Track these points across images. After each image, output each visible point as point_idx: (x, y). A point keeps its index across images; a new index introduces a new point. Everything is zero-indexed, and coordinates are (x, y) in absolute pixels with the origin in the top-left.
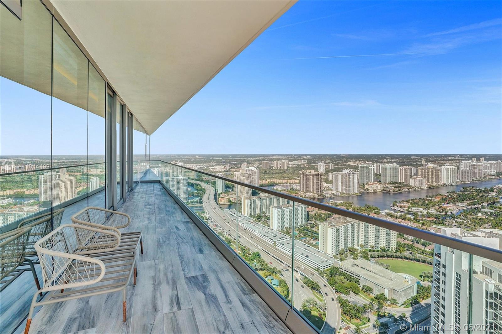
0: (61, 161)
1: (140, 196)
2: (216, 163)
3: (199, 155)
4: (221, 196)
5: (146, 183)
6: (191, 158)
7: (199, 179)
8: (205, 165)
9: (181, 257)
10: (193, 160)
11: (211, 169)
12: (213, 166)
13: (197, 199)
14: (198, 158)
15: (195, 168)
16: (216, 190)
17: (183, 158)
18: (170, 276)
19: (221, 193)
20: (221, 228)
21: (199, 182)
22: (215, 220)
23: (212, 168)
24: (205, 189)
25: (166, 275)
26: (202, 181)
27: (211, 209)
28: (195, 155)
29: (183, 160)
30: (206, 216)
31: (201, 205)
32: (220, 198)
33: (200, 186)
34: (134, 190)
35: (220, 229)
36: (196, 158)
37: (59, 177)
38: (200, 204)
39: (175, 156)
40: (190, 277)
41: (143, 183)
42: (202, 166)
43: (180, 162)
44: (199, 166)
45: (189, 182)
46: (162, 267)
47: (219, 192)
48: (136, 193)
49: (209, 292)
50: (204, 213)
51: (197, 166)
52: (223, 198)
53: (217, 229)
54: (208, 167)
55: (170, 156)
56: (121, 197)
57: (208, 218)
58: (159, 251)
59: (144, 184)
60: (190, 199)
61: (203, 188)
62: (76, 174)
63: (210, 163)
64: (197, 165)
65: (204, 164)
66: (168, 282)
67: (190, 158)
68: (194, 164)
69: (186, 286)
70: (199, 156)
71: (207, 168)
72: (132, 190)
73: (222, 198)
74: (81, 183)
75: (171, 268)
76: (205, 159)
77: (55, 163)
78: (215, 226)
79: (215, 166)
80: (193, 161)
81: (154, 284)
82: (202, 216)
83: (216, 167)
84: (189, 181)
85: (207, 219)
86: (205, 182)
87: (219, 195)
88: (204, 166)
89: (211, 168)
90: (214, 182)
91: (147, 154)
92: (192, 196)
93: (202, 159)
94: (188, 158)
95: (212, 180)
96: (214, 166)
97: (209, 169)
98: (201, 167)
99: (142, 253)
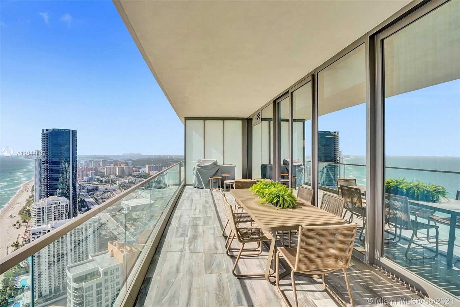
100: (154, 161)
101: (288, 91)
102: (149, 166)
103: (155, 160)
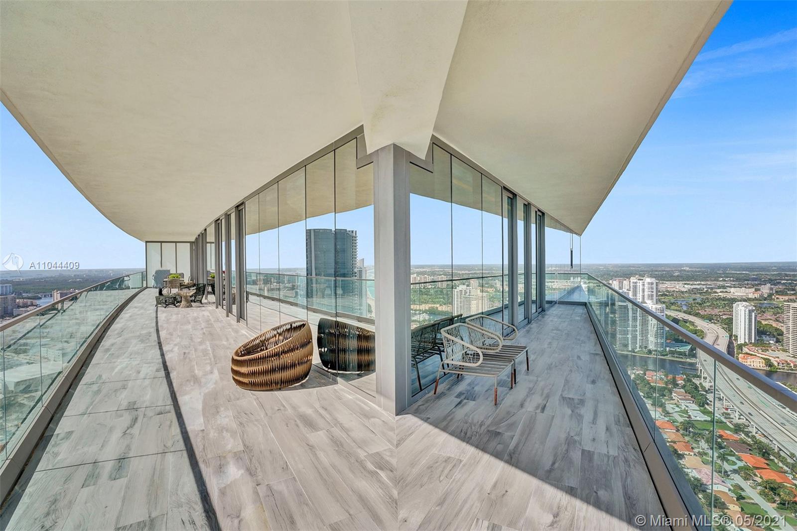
0: (473, 272)
1: (551, 319)
2: (731, 281)
3: (690, 266)
4: (745, 350)
5: (567, 304)
6: (674, 269)
7: (690, 310)
8: (704, 285)
9: (567, 381)
10: (677, 274)
11: (720, 294)
12: (724, 287)
13: (686, 347)
14: (688, 271)
15: (680, 288)
16: (731, 336)
17: (656, 271)
18: (546, 392)
19: (745, 344)
20: (742, 417)
21: (690, 316)
22: (726, 396)
23: (721, 292)
24: (703, 332)
25: (543, 390)
26: (697, 315)
27: (717, 370)
28: (681, 265)
29: (656, 274)
30: (704, 384)
31: (693, 360)
32: (742, 353)
33: (692, 323)
34: (546, 312)
35: (739, 419)
36: (685, 270)
37: (470, 293)
38: (689, 358)
39: (640, 267)
40: (566, 397)
41: (561, 304)
42: (698, 287)
43: (648, 277)
44: (689, 286)
45: (666, 315)
46: (542, 384)
47: (741, 341)
48: (547, 315)
49: (579, 411)
50: (699, 377)
51: (686, 286)
52: (749, 354)
53: (732, 416)
54: (712, 289)
55: (630, 266)
56: (526, 317)
57: (707, 389)
58: (546, 372)
59: (561, 306)
60: (668, 347)
61: (699, 328)
62: (489, 290)
63: (718, 281)
64: (685, 284)
65: (702, 283)
66: (542, 395)
67: (669, 271)
68: (679, 281)
69: (558, 402)
70: (690, 268)
71: (709, 290)
72: (543, 310)
73: (747, 353)
74: (494, 302)
75: (551, 386)
76: (703, 272)
77: (466, 274)
78: (727, 409)
79: (730, 287)
80: (678, 276)
81: (529, 393)
82: (693, 383)
83: (732, 290)
84: (666, 313)
85: (706, 391)
86: (703, 317)
87: (740, 347)
88: (701, 286)
89: (718, 291)
90: (727, 321)
91: (573, 263)
92: (674, 342)
93: (699, 272)
94: (664, 271)
95: (725, 314)
96: (728, 286)
97: (716, 293)
98: (695, 289)
99: (528, 370)
100: (75, 282)
101: (219, 219)
102: (61, 293)
103: (78, 280)
